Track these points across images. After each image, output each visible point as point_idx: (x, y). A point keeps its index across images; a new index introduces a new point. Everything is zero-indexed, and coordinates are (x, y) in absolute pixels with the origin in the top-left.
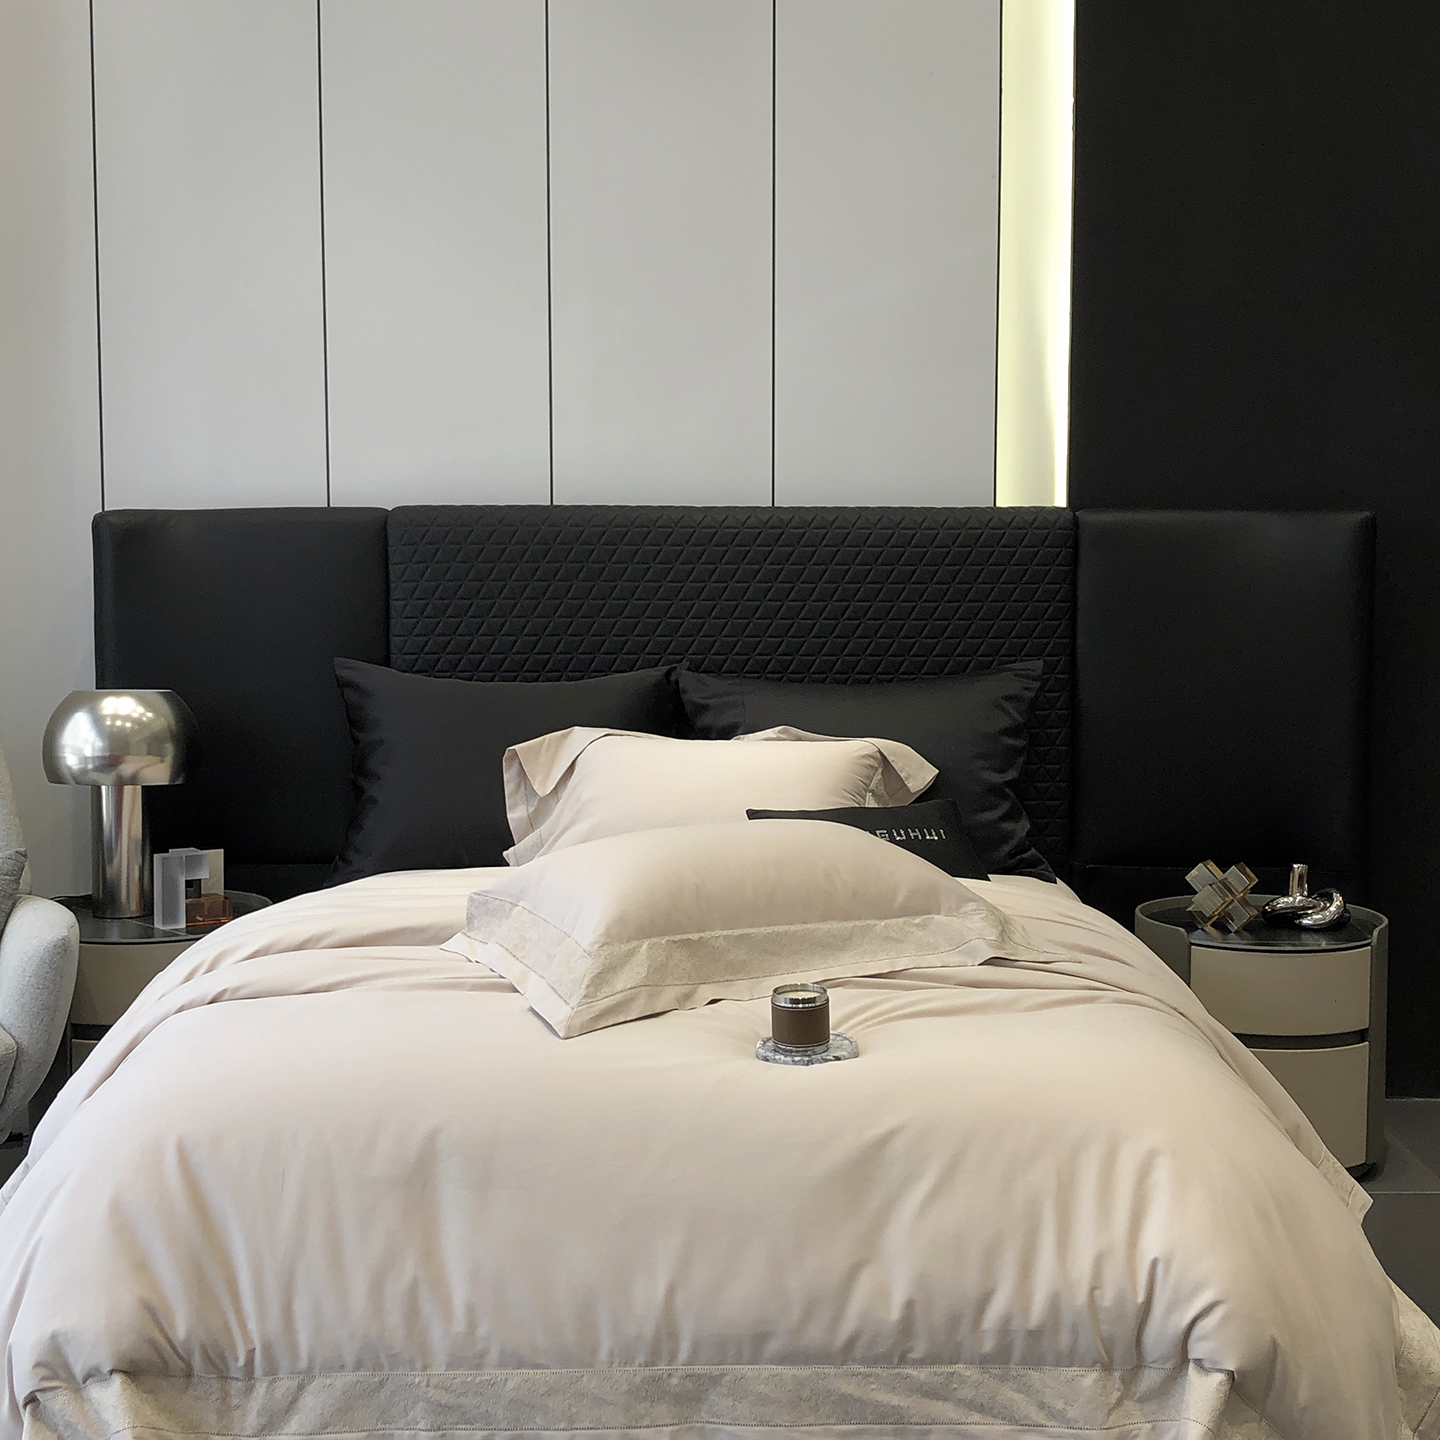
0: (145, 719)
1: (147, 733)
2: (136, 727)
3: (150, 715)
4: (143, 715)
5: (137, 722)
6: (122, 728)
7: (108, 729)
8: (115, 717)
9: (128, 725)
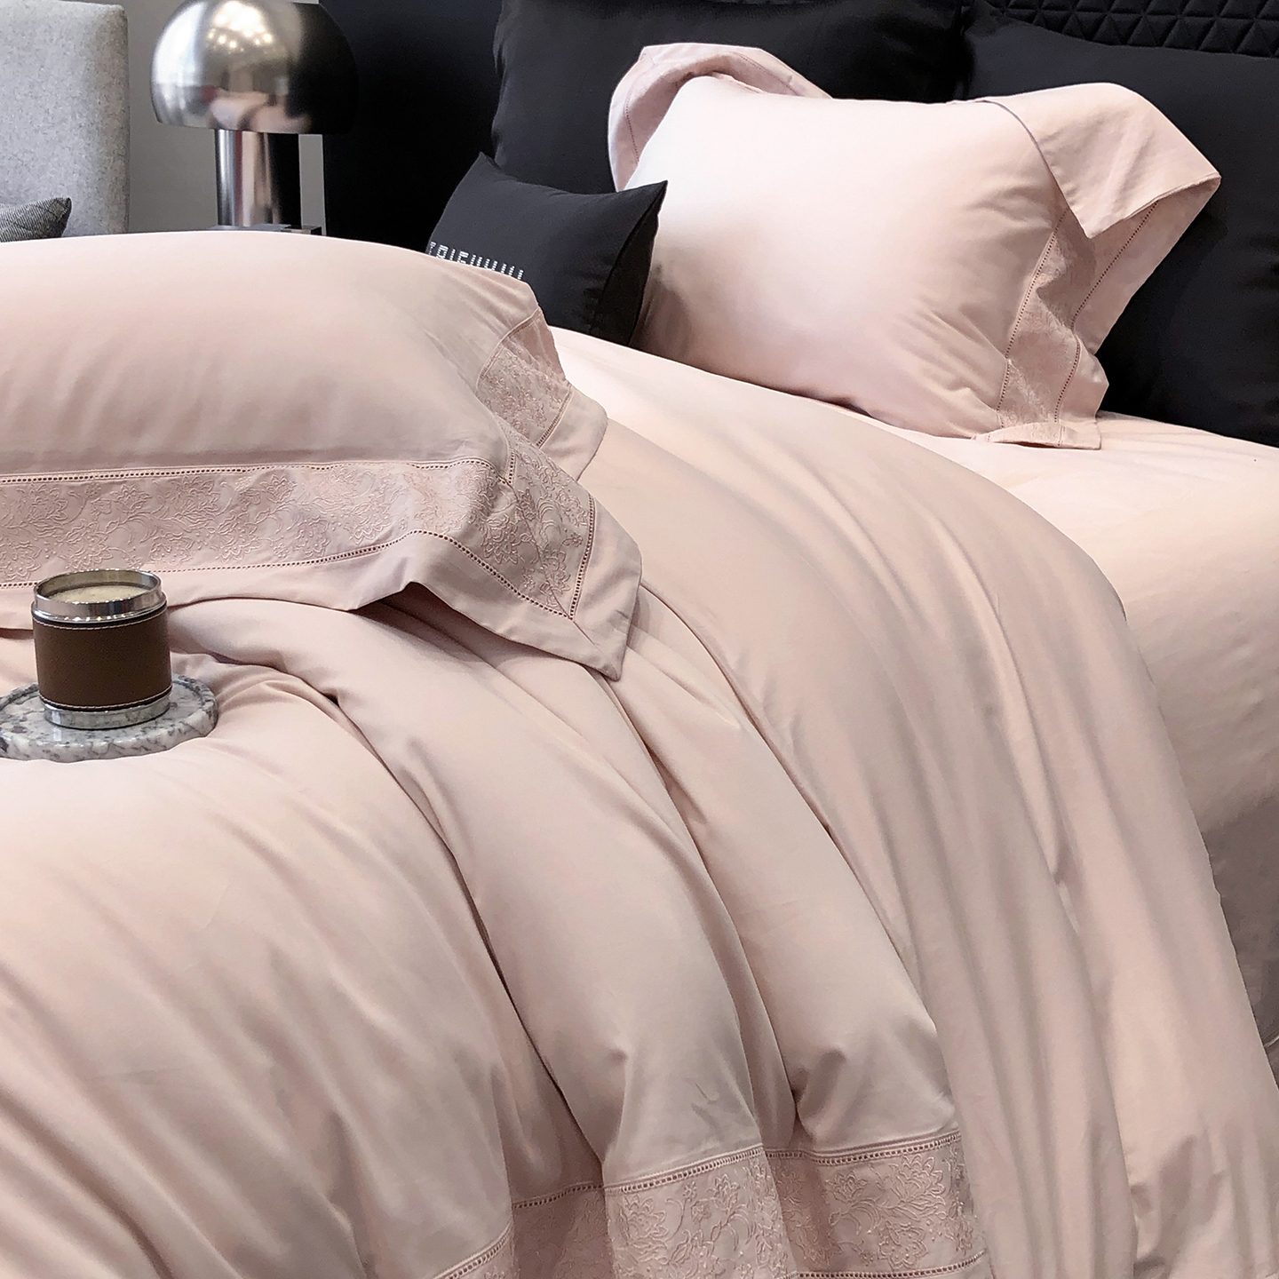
0: (257, 42)
1: (255, 60)
2: (242, 50)
3: (268, 39)
4: (258, 36)
5: (248, 46)
6: (224, 48)
7: (207, 46)
8: (222, 31)
9: (233, 45)
